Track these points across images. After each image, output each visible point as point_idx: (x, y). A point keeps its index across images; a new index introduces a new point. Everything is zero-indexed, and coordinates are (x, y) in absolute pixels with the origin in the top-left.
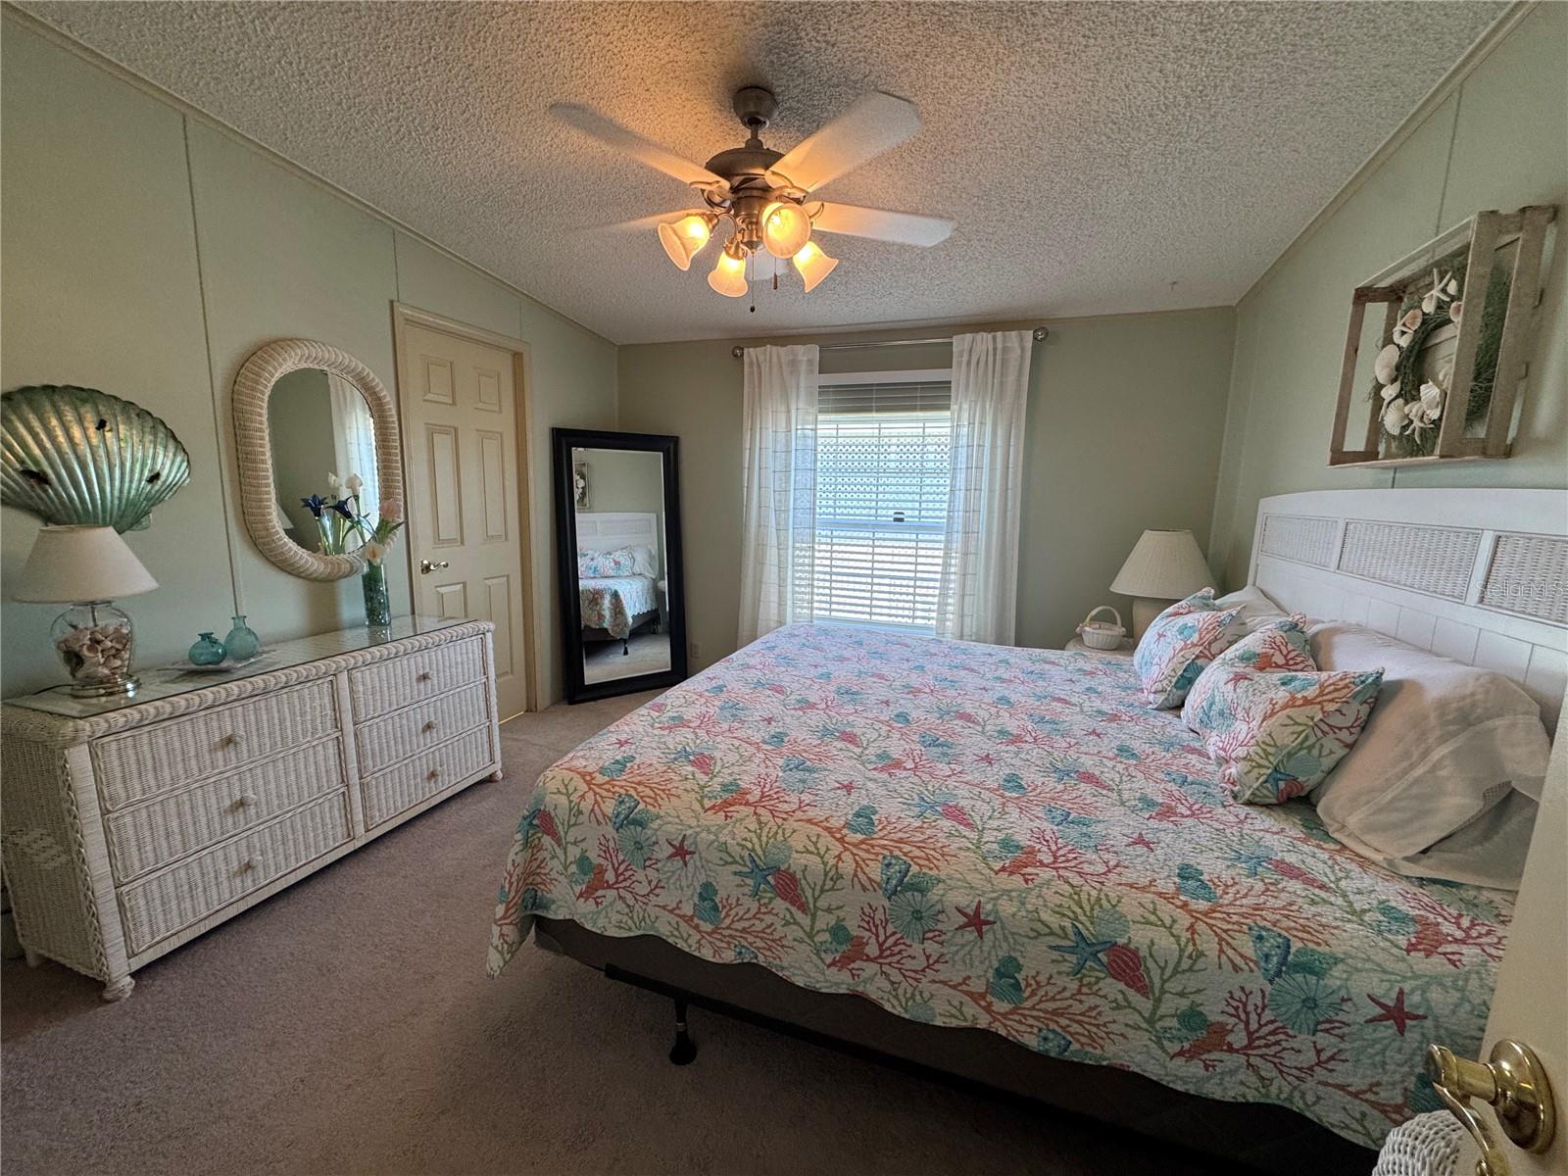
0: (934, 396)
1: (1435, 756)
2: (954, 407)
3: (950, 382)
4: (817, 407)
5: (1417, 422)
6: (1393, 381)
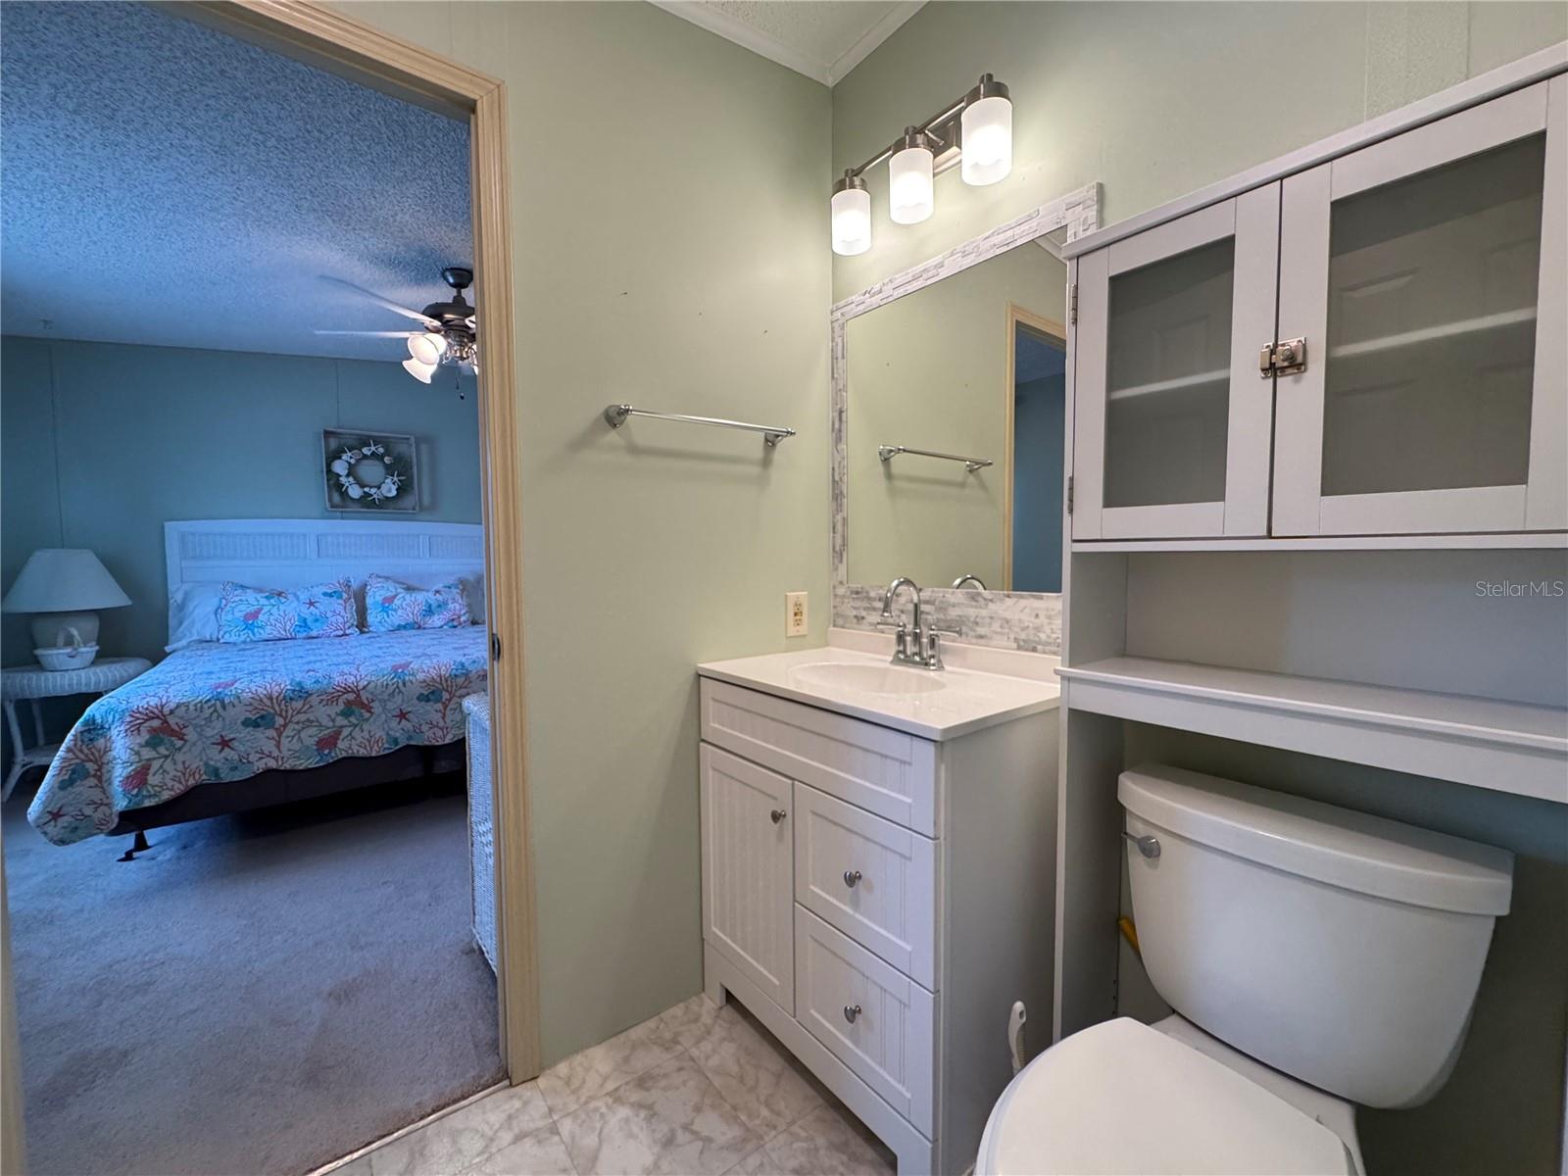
5: (375, 496)
6: (348, 476)
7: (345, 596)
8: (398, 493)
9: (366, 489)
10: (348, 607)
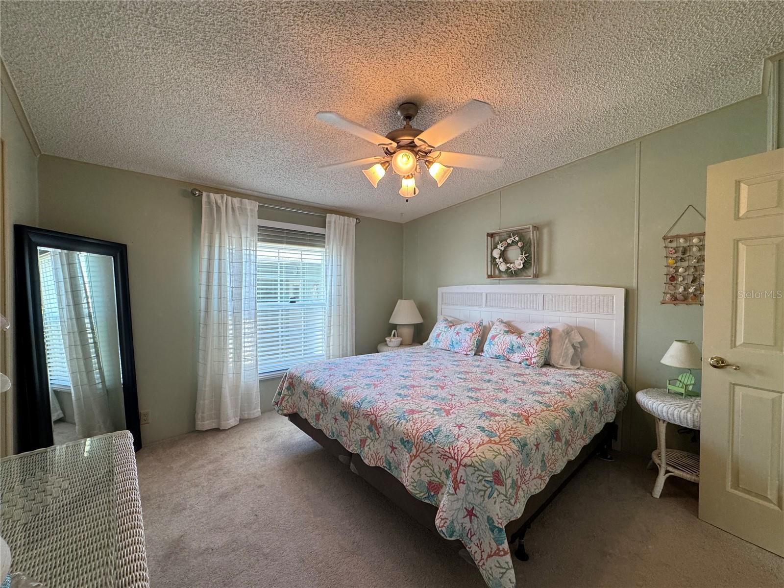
0: (316, 240)
1: (566, 343)
2: (326, 246)
3: (325, 235)
4: (257, 237)
5: (512, 269)
6: (500, 258)
7: (475, 331)
8: (524, 266)
9: (508, 265)
10: (473, 338)
